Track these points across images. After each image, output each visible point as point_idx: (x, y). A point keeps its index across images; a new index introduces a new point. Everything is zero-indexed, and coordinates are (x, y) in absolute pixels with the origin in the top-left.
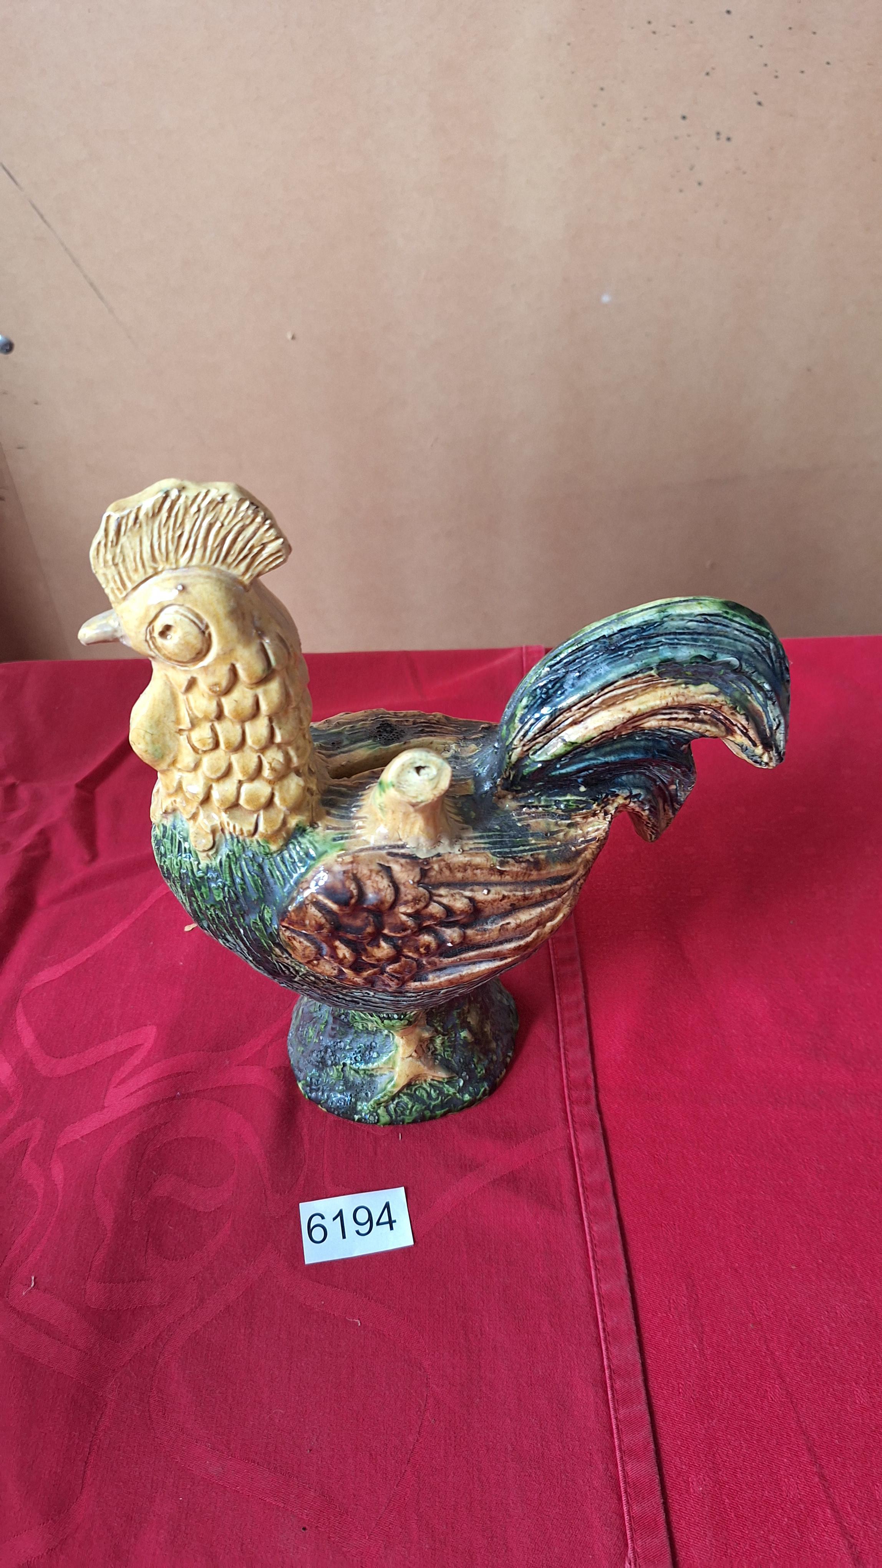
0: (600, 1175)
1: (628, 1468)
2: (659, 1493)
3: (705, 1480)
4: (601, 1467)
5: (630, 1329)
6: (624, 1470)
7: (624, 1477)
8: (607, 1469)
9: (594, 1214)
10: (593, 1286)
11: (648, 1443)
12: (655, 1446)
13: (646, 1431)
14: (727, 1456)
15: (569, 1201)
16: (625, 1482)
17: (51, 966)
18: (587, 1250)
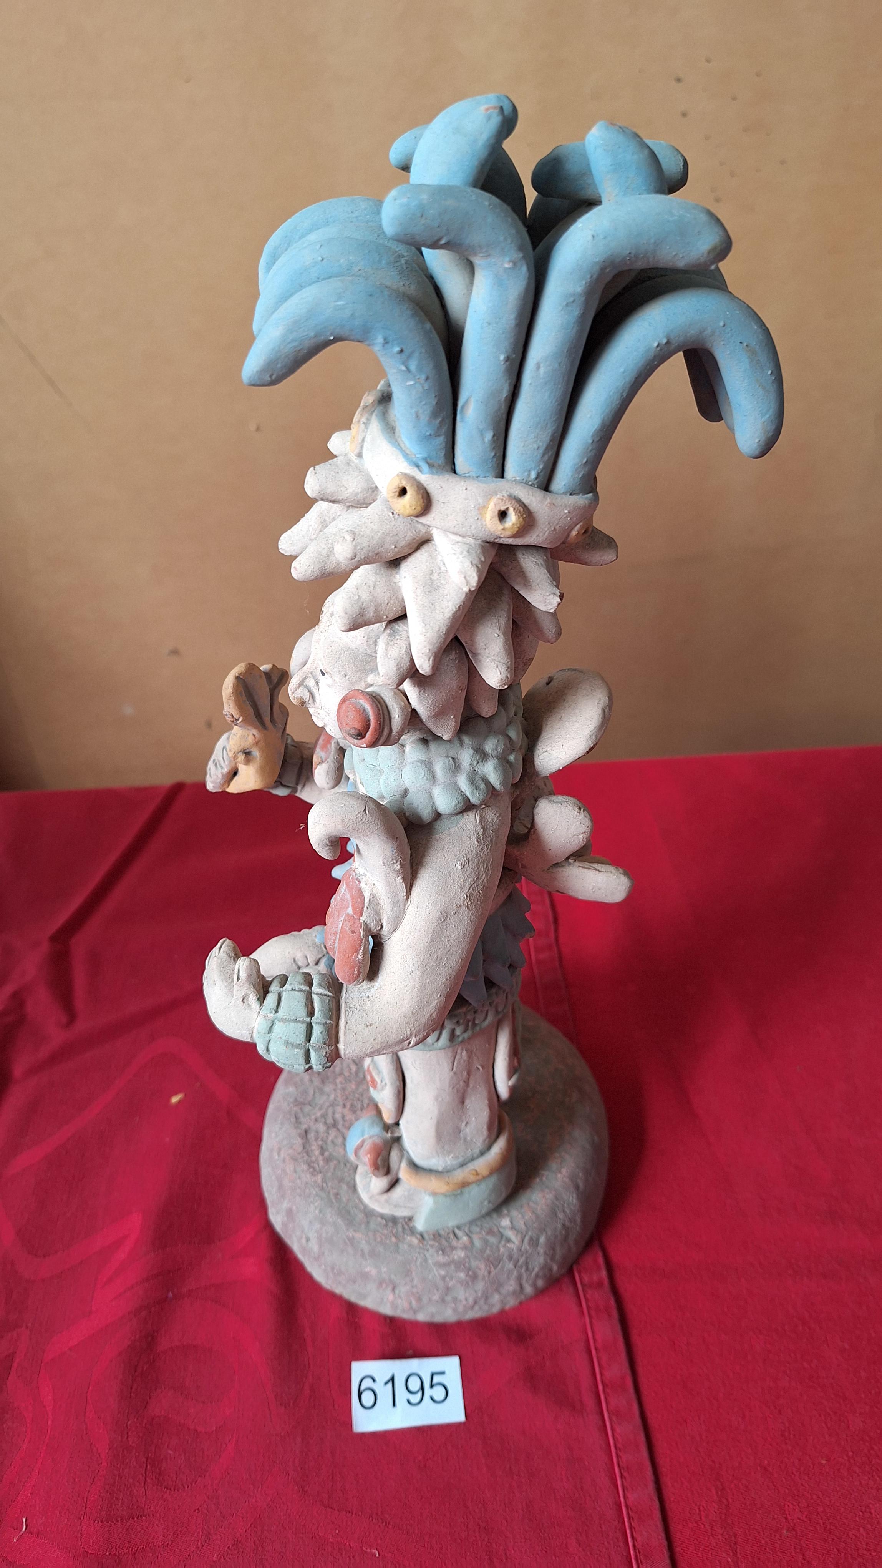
0: (618, 1368)
5: (661, 1544)
9: (616, 1413)
10: (619, 1497)
15: (589, 1400)
17: (29, 1148)
18: (611, 1455)
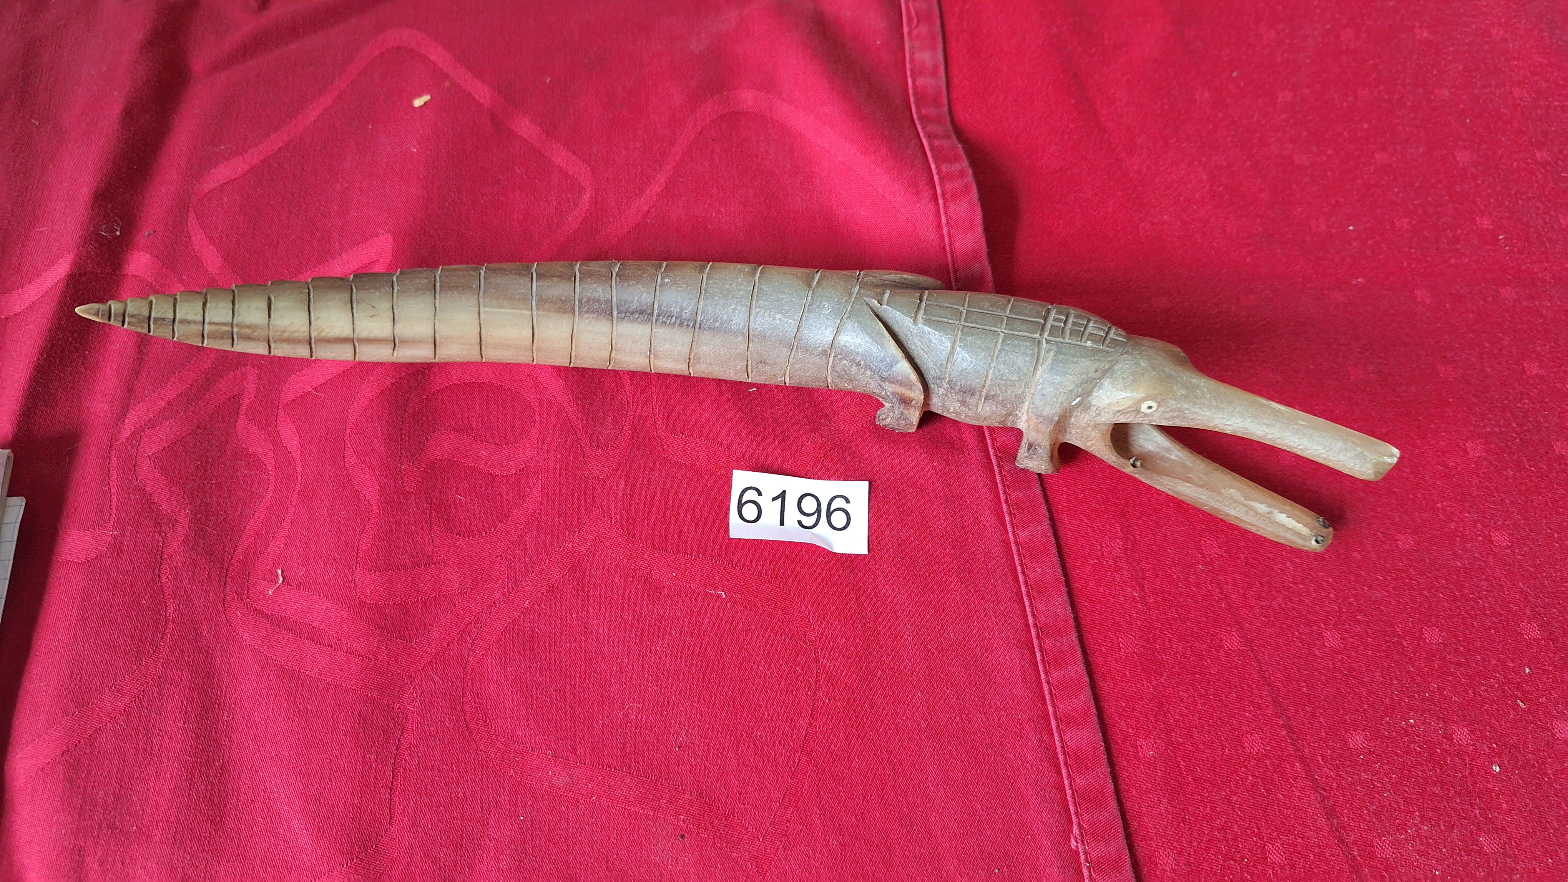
1: (1067, 737)
2: (1105, 762)
3: (1155, 743)
4: (1034, 738)
5: (1057, 580)
6: (1062, 740)
7: (1063, 747)
8: (1041, 741)
11: (1089, 708)
12: (1097, 710)
13: (1085, 695)
14: (1181, 715)
16: (1064, 754)
17: (228, 159)
